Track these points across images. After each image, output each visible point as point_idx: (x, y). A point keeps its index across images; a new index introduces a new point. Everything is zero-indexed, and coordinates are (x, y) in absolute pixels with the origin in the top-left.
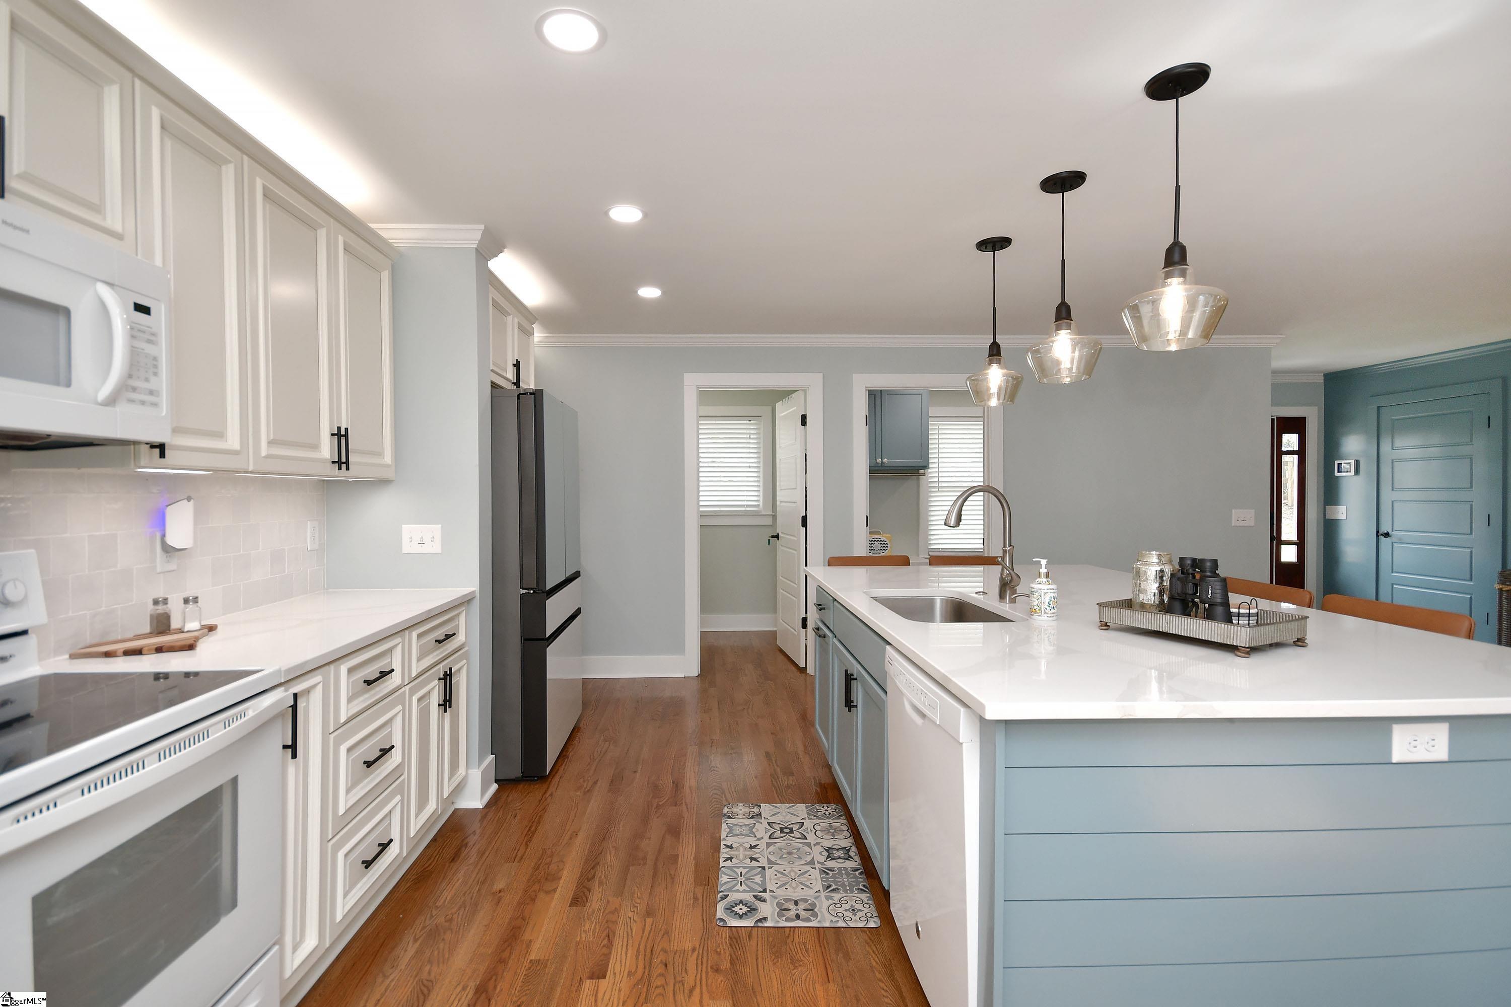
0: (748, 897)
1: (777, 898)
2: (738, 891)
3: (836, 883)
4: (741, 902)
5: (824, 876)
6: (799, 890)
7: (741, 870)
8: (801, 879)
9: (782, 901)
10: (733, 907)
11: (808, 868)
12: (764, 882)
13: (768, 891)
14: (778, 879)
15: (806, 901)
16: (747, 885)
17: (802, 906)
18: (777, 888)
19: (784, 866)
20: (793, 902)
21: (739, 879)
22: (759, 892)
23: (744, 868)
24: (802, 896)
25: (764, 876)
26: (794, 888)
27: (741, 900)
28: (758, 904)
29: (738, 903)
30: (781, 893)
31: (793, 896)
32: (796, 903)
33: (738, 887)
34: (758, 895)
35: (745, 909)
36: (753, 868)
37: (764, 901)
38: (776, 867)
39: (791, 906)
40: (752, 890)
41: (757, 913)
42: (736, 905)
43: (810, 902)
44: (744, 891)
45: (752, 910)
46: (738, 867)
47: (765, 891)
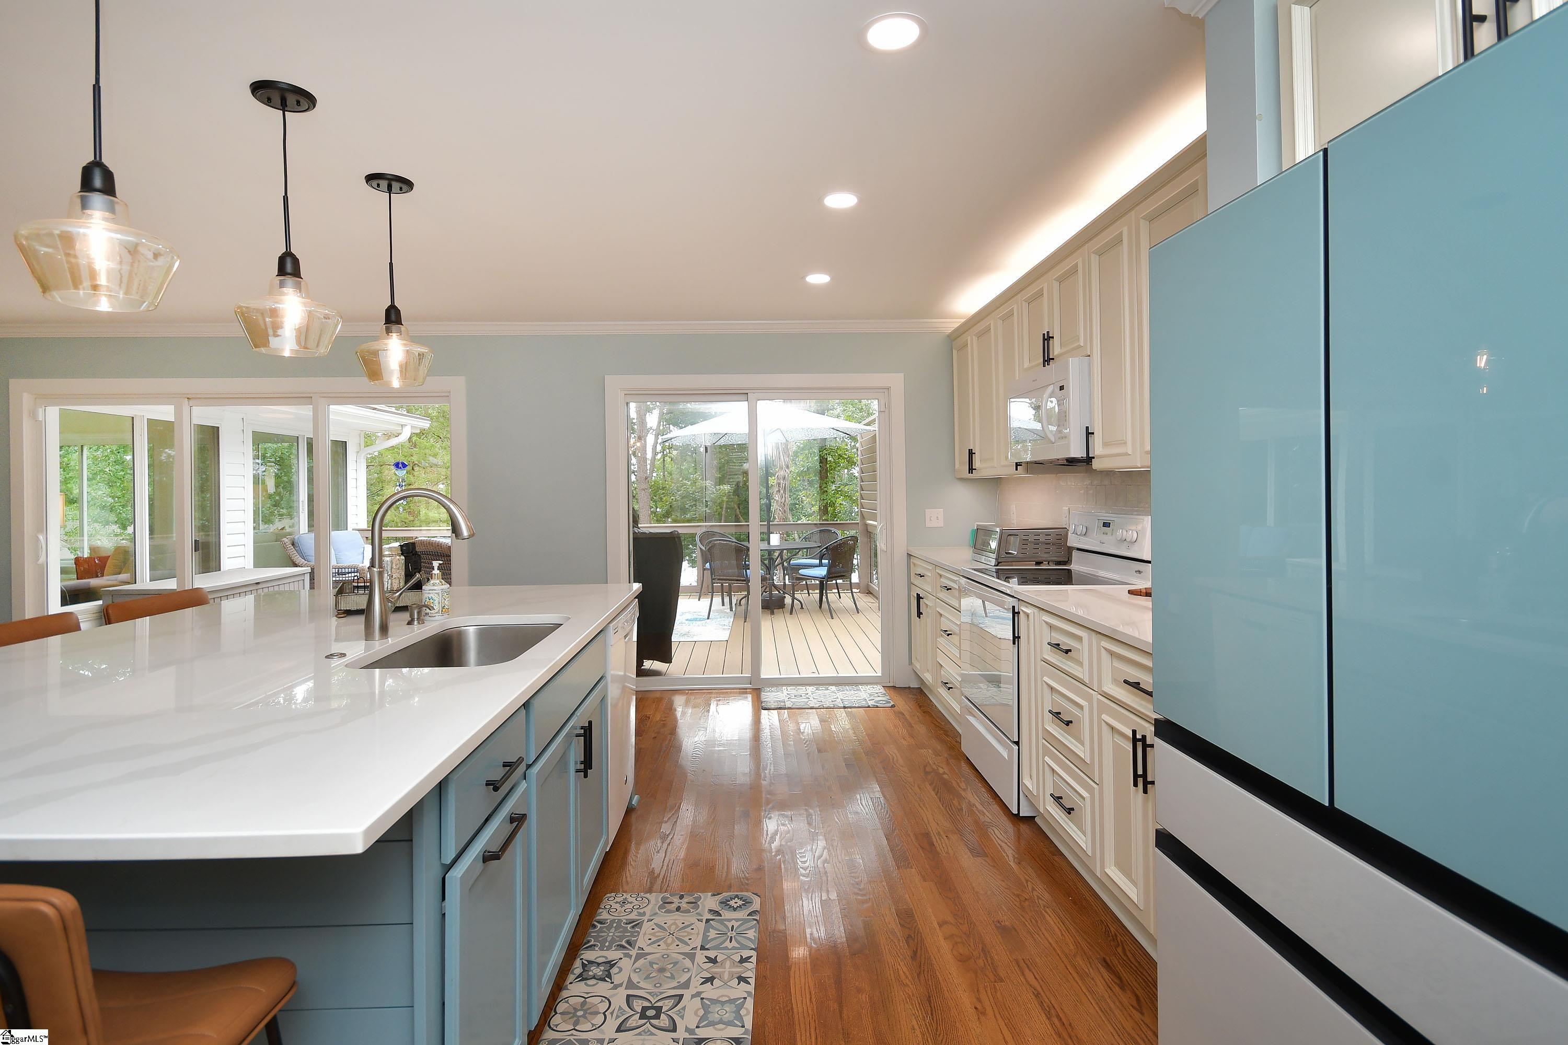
0: (727, 914)
1: (697, 913)
2: (737, 920)
3: (626, 930)
4: (735, 909)
5: (633, 939)
6: (669, 923)
7: (730, 945)
8: (664, 934)
9: (692, 910)
10: (743, 904)
11: (647, 950)
12: (706, 930)
13: (704, 921)
14: (689, 934)
15: (668, 911)
16: (727, 927)
17: (674, 906)
18: (693, 924)
19: (675, 951)
20: (681, 910)
21: (735, 934)
22: (714, 919)
23: (726, 948)
24: (668, 916)
25: (705, 936)
26: (675, 924)
27: (735, 911)
28: (717, 908)
29: (738, 908)
30: (691, 919)
31: (680, 915)
32: (678, 909)
33: (736, 924)
34: (716, 916)
35: (732, 903)
36: (716, 948)
37: (710, 911)
38: (687, 949)
39: (684, 905)
40: (722, 922)
41: (720, 900)
42: (740, 907)
43: (663, 911)
44: (729, 920)
45: (725, 903)
46: (734, 948)
47: (708, 921)
